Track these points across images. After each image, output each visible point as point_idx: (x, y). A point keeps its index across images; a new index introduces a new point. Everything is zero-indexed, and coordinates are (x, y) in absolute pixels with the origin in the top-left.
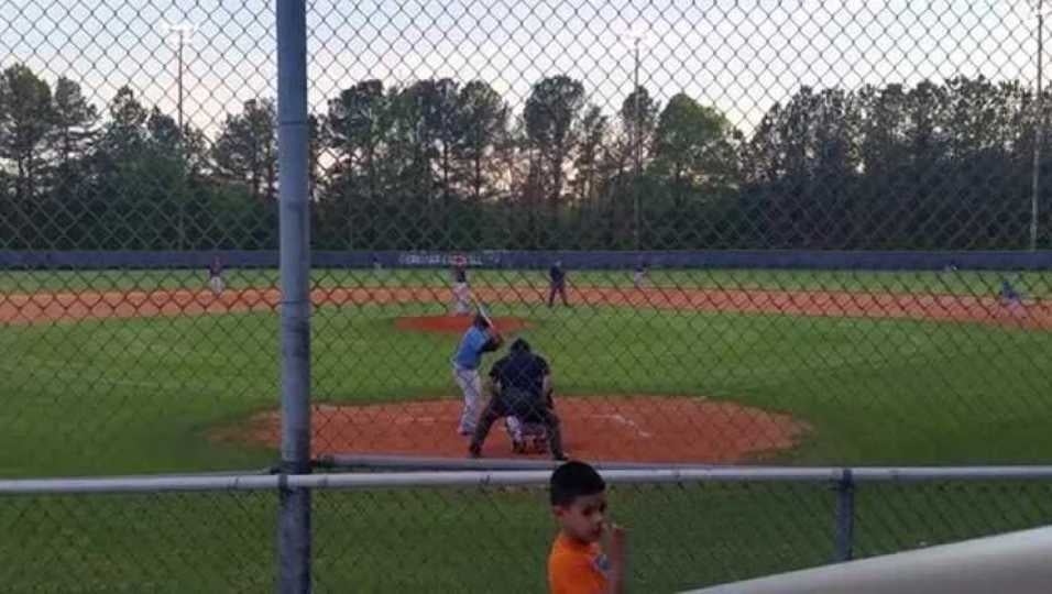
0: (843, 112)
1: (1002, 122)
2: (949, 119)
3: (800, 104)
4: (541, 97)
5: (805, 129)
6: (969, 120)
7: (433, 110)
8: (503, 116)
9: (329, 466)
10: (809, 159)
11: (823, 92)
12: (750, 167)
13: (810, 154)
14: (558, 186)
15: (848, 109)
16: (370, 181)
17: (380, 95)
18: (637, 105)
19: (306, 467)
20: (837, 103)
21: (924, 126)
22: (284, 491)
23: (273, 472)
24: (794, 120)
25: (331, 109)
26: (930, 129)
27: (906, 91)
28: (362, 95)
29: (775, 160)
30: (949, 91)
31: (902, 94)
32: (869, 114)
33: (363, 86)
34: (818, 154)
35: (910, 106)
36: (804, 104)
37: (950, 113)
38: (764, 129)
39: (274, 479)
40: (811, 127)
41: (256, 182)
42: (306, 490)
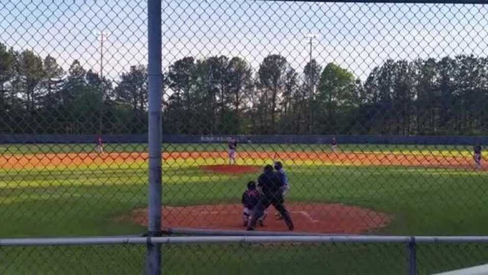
0: (407, 71)
1: (482, 75)
2: (457, 74)
3: (387, 67)
4: (267, 64)
5: (389, 79)
6: (467, 75)
7: (217, 70)
8: (249, 73)
9: (169, 233)
10: (391, 92)
11: (398, 62)
12: (363, 97)
13: (392, 91)
14: (274, 106)
15: (410, 70)
16: (188, 103)
17: (193, 64)
18: (311, 68)
19: (159, 234)
20: (404, 67)
21: (445, 78)
22: (150, 244)
23: (144, 236)
24: (384, 75)
25: (170, 70)
26: (449, 79)
27: (437, 61)
28: (184, 64)
29: (375, 94)
30: (457, 61)
31: (435, 63)
32: (419, 72)
33: (185, 59)
34: (396, 90)
35: (439, 69)
36: (389, 67)
37: (457, 72)
38: (370, 79)
39: (145, 239)
40: (392, 78)
41: (135, 103)
42: (159, 244)
